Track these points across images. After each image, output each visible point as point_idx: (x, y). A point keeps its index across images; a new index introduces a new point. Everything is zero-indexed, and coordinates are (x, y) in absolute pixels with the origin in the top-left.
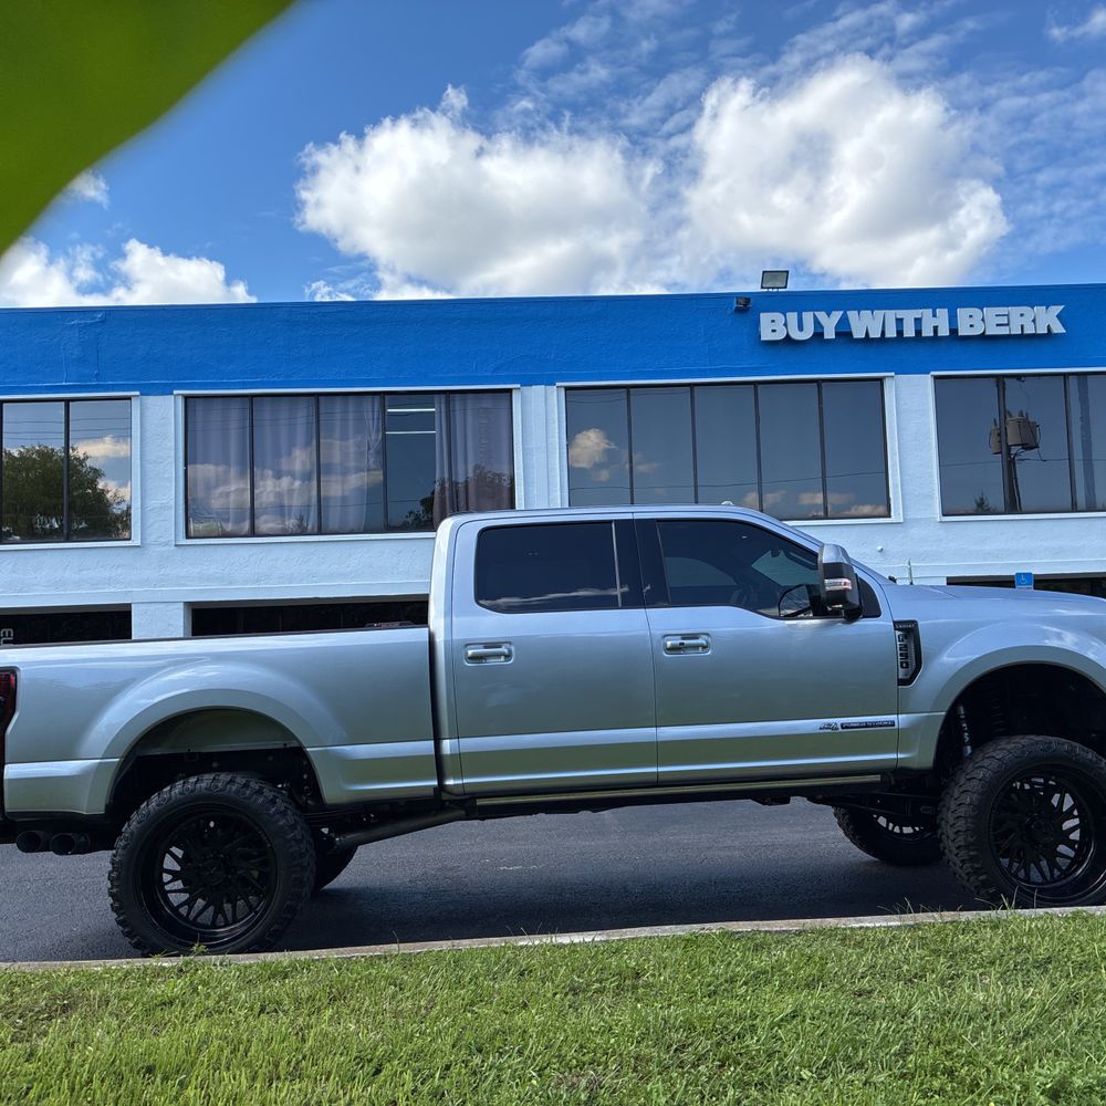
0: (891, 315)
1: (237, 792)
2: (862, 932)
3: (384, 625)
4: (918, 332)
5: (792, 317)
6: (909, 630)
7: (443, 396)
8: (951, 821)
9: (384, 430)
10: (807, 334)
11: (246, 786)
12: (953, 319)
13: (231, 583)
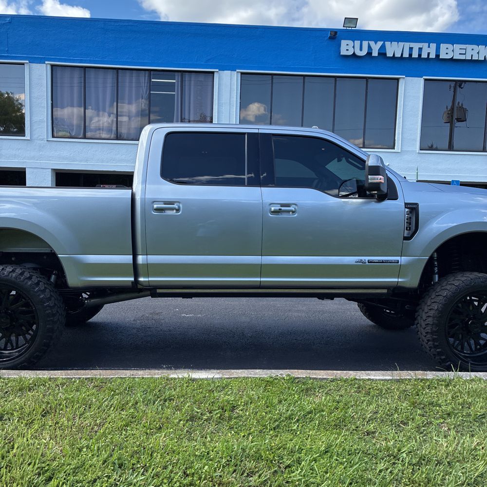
0: (407, 45)
1: (16, 278)
2: (369, 382)
3: (107, 186)
4: (420, 55)
5: (357, 43)
6: (413, 209)
7: (180, 73)
8: (424, 318)
9: (150, 91)
10: (364, 53)
11: (22, 274)
12: (438, 49)
13: (74, 161)
